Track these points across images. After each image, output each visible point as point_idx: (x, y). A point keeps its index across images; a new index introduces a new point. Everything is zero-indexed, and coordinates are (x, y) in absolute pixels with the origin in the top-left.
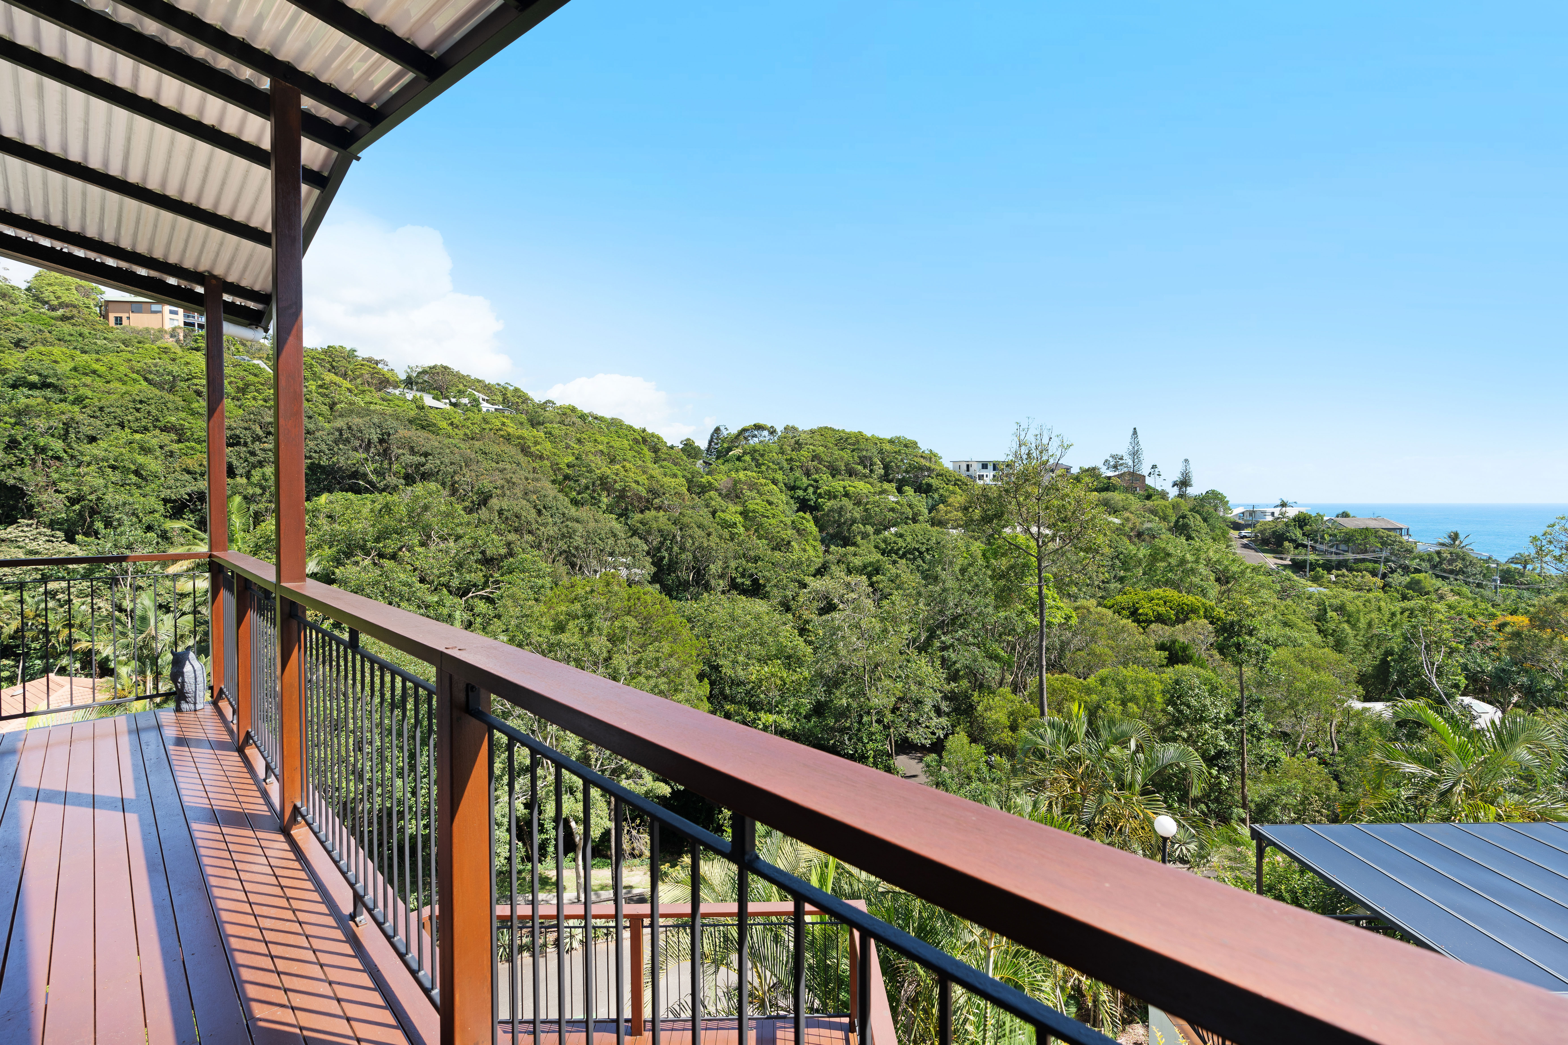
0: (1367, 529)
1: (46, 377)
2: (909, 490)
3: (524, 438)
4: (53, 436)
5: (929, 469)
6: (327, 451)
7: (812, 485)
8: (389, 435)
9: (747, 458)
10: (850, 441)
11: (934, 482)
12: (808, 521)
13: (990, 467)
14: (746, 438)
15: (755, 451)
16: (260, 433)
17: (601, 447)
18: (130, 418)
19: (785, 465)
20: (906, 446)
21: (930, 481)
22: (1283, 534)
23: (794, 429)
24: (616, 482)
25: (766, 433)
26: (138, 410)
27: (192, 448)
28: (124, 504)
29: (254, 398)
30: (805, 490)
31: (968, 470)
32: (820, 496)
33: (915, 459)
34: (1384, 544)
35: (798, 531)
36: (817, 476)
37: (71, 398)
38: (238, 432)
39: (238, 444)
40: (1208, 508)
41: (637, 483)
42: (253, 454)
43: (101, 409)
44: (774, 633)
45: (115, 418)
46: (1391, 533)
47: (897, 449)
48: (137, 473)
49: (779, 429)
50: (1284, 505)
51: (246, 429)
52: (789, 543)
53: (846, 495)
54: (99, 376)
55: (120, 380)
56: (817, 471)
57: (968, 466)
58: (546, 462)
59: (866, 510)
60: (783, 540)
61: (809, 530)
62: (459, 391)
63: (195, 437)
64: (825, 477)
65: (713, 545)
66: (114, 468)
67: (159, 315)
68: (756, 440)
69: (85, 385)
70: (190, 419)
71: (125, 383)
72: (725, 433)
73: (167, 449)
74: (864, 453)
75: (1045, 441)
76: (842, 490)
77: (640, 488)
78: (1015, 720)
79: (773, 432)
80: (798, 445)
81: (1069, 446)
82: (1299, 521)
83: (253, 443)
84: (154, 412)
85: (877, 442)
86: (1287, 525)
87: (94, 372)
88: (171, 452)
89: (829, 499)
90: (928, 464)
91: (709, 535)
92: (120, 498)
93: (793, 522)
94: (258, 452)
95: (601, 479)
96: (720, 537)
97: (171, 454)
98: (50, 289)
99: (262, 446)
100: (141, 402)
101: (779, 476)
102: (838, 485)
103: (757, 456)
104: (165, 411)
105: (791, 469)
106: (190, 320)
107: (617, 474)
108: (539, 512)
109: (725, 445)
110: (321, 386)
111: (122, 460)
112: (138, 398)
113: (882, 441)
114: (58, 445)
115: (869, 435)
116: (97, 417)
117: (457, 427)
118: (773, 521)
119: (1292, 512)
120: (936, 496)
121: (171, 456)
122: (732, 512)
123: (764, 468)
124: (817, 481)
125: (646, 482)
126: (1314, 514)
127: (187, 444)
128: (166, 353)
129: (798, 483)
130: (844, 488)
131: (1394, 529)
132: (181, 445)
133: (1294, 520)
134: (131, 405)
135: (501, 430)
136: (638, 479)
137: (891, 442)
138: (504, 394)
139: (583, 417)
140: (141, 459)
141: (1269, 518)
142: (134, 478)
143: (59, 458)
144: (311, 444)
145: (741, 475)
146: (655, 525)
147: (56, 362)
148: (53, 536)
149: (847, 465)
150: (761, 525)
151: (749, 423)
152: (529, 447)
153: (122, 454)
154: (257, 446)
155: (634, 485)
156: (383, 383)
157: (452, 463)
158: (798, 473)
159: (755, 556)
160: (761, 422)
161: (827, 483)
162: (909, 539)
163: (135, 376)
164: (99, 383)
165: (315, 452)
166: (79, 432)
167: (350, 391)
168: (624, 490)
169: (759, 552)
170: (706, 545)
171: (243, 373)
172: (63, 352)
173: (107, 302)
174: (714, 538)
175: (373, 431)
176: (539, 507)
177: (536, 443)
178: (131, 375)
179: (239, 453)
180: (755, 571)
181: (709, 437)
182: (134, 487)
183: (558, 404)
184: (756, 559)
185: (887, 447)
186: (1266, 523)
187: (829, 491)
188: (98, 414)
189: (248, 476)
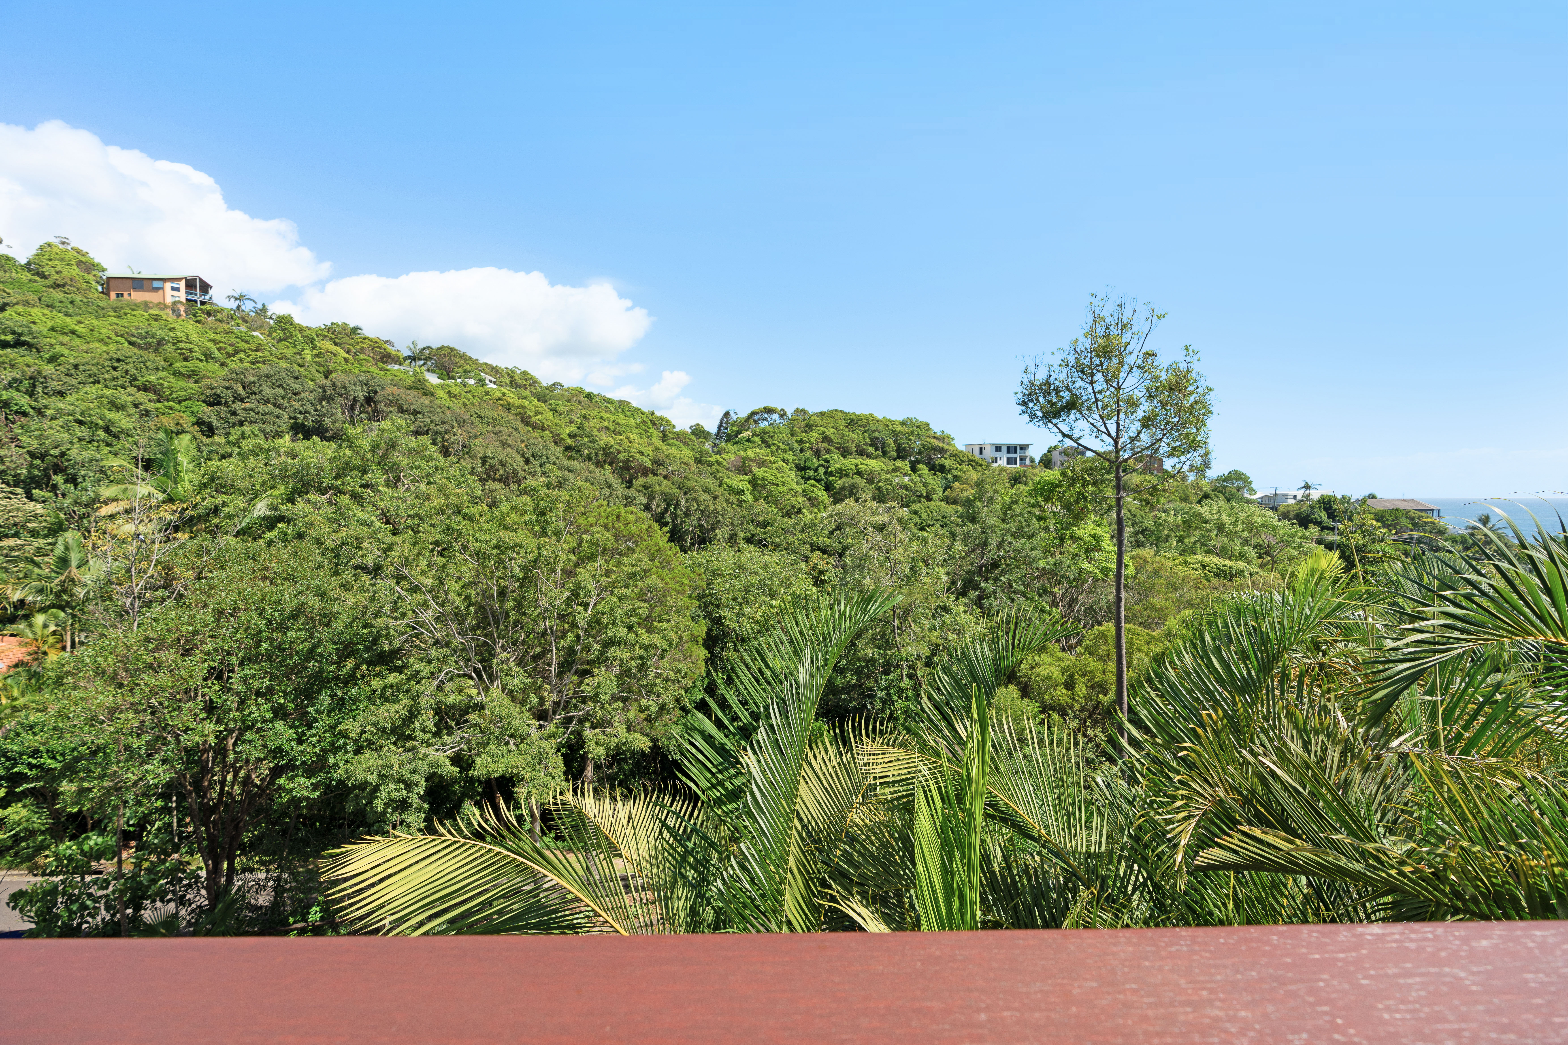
0: (1397, 510)
1: (20, 335)
2: (923, 469)
3: (524, 408)
4: (18, 390)
5: (942, 451)
6: (313, 413)
7: (822, 466)
8: (376, 392)
9: (757, 439)
10: (860, 423)
11: (948, 463)
12: (820, 490)
13: (1004, 449)
14: (756, 422)
15: (765, 433)
16: (243, 393)
17: (606, 424)
18: (106, 376)
19: (796, 446)
20: (918, 427)
21: (943, 461)
22: (1308, 516)
23: (804, 411)
24: (619, 452)
25: (776, 416)
26: (115, 369)
27: (171, 408)
28: (91, 461)
29: (241, 360)
30: (816, 470)
31: (981, 453)
32: (831, 474)
33: (928, 440)
34: (1415, 525)
35: (810, 499)
36: (828, 456)
37: (47, 356)
38: (218, 391)
39: (219, 403)
40: (1231, 487)
41: (642, 453)
42: (234, 413)
43: (76, 367)
44: (785, 583)
45: (90, 376)
46: (1423, 514)
47: (909, 431)
48: (107, 430)
49: (790, 412)
50: (1307, 487)
51: (227, 388)
52: (799, 511)
53: (859, 473)
54: (79, 337)
55: (101, 341)
56: (828, 451)
57: (981, 449)
58: (547, 432)
59: (879, 488)
60: (793, 507)
61: (820, 499)
62: (465, 371)
63: (174, 396)
64: (835, 457)
65: (719, 509)
66: (81, 423)
67: (161, 292)
68: (766, 423)
69: (62, 344)
70: (172, 379)
71: (106, 344)
72: (735, 417)
73: (142, 407)
74: (876, 434)
75: (1127, 313)
76: (853, 467)
77: (645, 459)
78: (1071, 676)
79: (783, 415)
80: (809, 427)
81: (1160, 317)
82: (1324, 503)
83: (234, 402)
84: (133, 371)
85: (888, 423)
86: (1311, 507)
87: (73, 332)
88: (147, 411)
89: (841, 478)
90: (941, 445)
91: (715, 498)
92: (87, 455)
93: (804, 490)
94: (239, 412)
95: (604, 450)
96: (727, 501)
97: (147, 413)
98: (50, 263)
99: (244, 406)
100: (118, 360)
101: (790, 456)
102: (850, 463)
103: (765, 439)
104: (144, 370)
105: (802, 451)
106: (193, 297)
107: (621, 445)
108: (527, 461)
109: (735, 429)
110: (317, 356)
111: (90, 415)
112: (115, 356)
113: (893, 422)
114: (22, 400)
115: (880, 417)
116: (71, 375)
117: (455, 397)
118: (783, 489)
119: (1315, 495)
120: (949, 476)
121: (147, 416)
122: (740, 482)
123: (774, 448)
124: (828, 462)
125: (651, 453)
126: (1339, 496)
127: (166, 403)
128: (156, 320)
129: (808, 464)
130: (856, 466)
131: (1426, 511)
132: (159, 405)
133: (1319, 501)
134: (107, 363)
135: (500, 399)
136: (643, 450)
137: (903, 423)
138: (512, 377)
139: (589, 396)
140: (111, 415)
141: (1291, 501)
142: (102, 434)
143: (25, 414)
144: (296, 405)
145: (750, 453)
146: (658, 489)
147: (34, 323)
148: (11, 493)
149: (858, 446)
150: (770, 493)
151: (758, 406)
152: (530, 417)
153: (89, 408)
154: (238, 406)
155: (638, 456)
156: (386, 358)
157: (443, 423)
158: (808, 454)
159: (764, 521)
160: (772, 405)
161: (837, 462)
162: (924, 516)
163: (118, 339)
164: (77, 342)
165: (301, 413)
166: (46, 387)
167: (346, 360)
168: (627, 461)
169: (770, 517)
170: (711, 509)
171: (233, 340)
172: (43, 315)
173: (108, 278)
174: (721, 504)
175: (359, 388)
176: (527, 456)
177: (537, 413)
178: (114, 337)
179: (219, 413)
180: (764, 536)
181: (718, 422)
182: (102, 444)
183: (566, 386)
184: (765, 525)
185: (899, 428)
186: (1289, 506)
187: (841, 469)
188: (73, 372)
189: (228, 434)
